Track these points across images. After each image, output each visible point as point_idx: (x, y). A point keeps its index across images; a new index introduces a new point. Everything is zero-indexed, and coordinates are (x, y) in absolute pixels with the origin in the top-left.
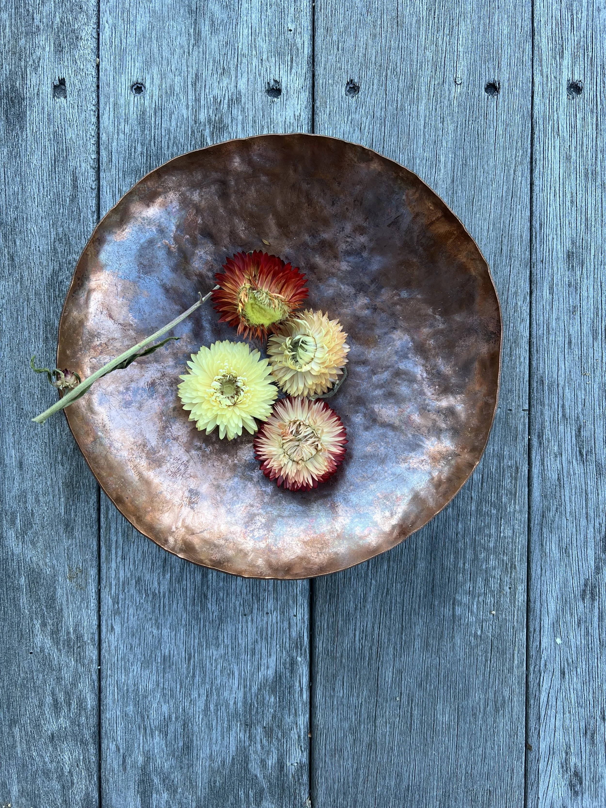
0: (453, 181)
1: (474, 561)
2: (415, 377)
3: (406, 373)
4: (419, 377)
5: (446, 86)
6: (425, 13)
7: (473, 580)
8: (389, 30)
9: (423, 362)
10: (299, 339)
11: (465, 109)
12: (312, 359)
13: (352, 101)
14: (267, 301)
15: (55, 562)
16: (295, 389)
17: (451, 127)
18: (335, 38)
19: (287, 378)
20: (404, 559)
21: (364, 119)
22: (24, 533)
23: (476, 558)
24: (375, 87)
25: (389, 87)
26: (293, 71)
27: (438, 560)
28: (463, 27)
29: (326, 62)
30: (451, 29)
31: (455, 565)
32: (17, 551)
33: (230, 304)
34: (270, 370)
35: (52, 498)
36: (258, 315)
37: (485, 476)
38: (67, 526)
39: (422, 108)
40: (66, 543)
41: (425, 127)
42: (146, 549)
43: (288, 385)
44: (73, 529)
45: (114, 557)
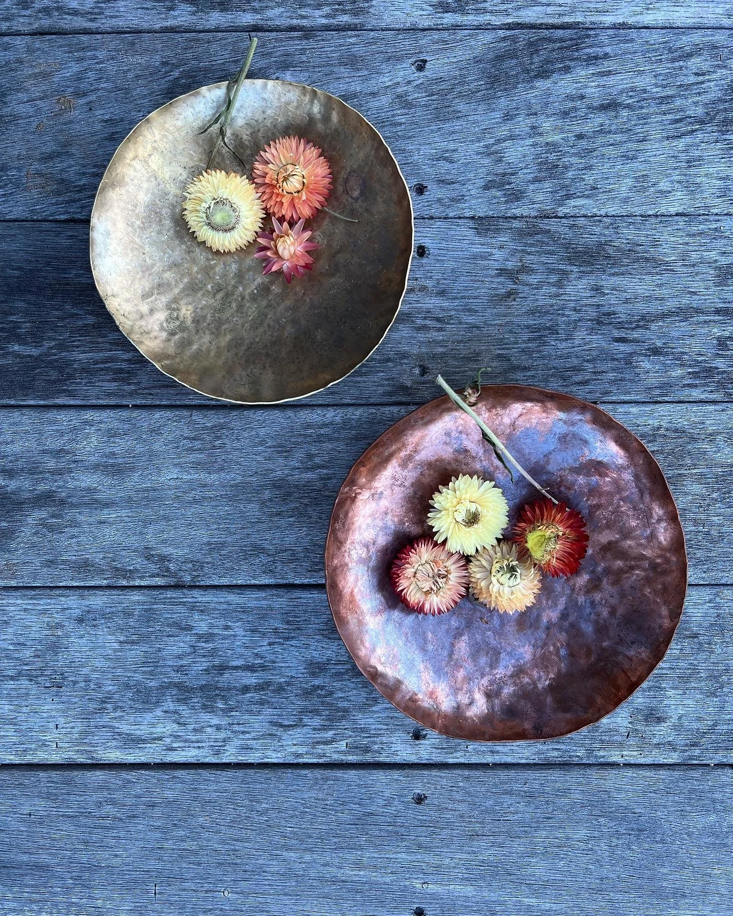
0: (343, 882)
1: (30, 900)
2: (495, 669)
3: (497, 660)
4: (495, 672)
5: (421, 876)
6: (480, 858)
7: (15, 899)
8: (467, 829)
9: (509, 673)
10: (517, 572)
11: (403, 891)
12: (502, 584)
13: (409, 798)
14: (548, 549)
15: (21, 551)
16: (475, 570)
17: (388, 880)
18: (461, 784)
19: (484, 563)
20: (30, 844)
21: (394, 808)
22: (45, 525)
23: (32, 901)
24: (420, 817)
25: (420, 829)
26: (434, 750)
27: (30, 871)
28: (470, 888)
29: (441, 777)
30: (467, 880)
31: (27, 886)
32: (30, 520)
33: (542, 515)
34: (489, 548)
35: (75, 548)
36: (536, 540)
37: (100, 910)
38: (52, 562)
39: (403, 856)
40: (37, 561)
41: (387, 858)
42: (34, 629)
43: (477, 563)
44: (49, 567)
45: (26, 602)
